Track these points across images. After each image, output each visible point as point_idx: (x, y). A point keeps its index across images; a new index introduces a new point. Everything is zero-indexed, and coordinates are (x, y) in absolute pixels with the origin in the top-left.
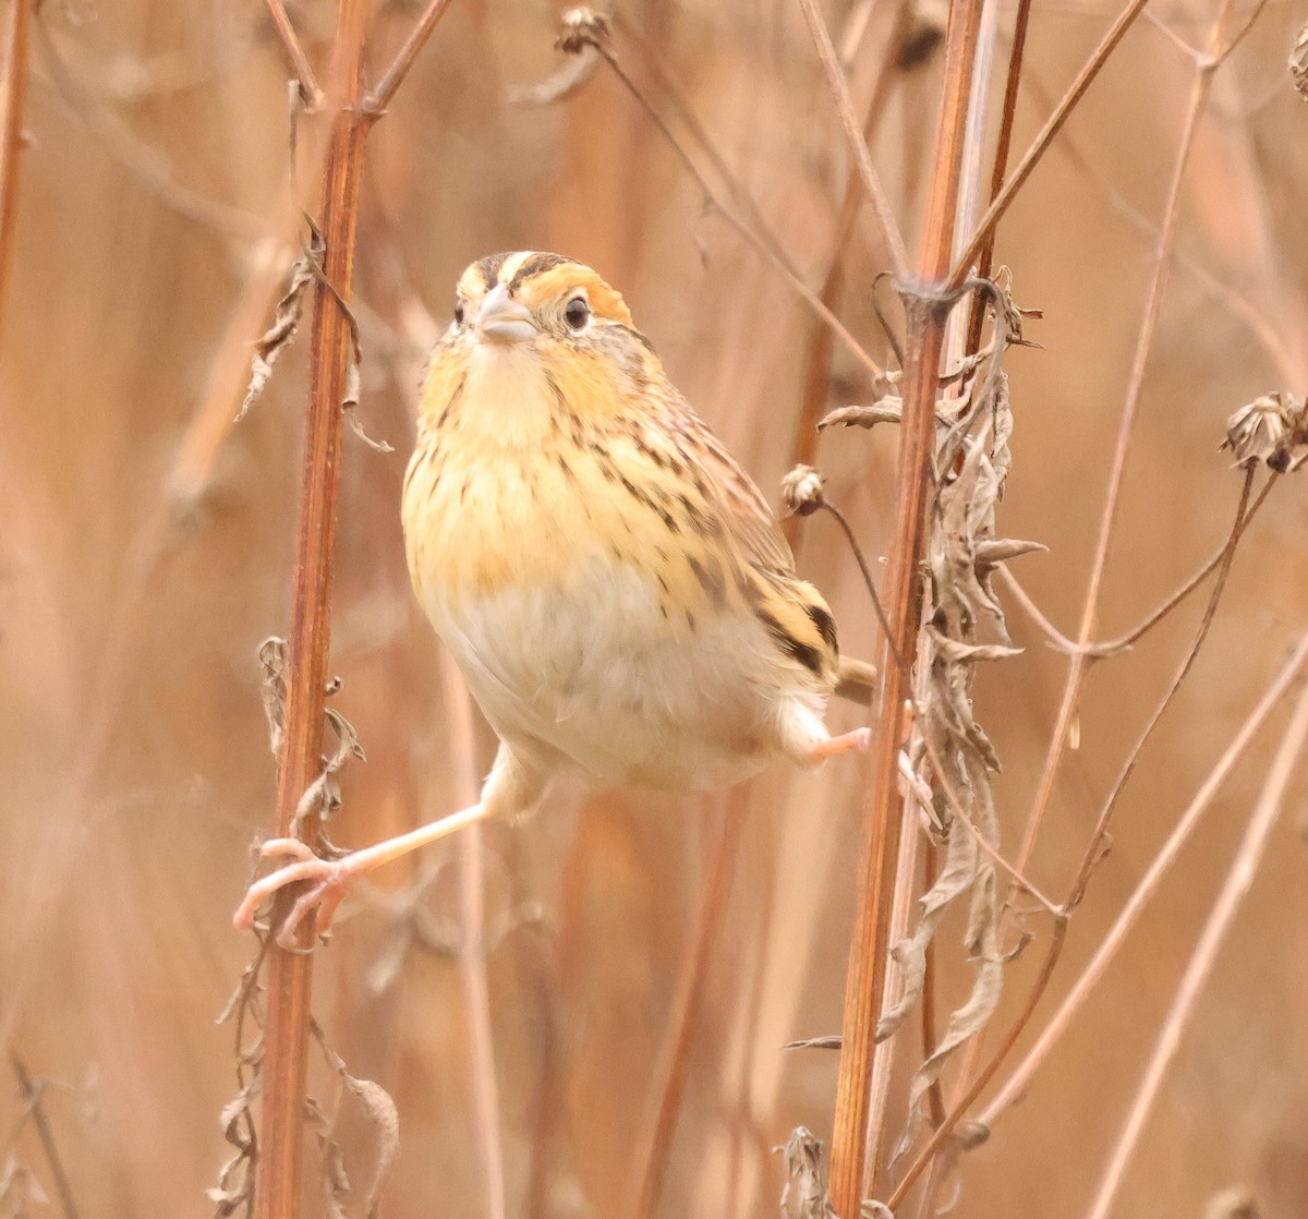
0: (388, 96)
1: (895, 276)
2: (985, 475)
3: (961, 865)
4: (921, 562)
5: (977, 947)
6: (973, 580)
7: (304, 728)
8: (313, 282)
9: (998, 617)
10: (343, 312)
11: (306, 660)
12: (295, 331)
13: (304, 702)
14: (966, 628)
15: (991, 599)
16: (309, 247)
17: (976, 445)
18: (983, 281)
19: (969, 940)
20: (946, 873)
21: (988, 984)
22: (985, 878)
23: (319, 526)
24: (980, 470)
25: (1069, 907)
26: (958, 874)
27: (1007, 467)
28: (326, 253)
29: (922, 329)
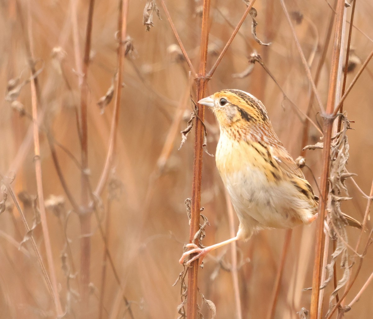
0: (212, 74)
1: (321, 113)
2: (343, 158)
3: (340, 247)
4: (329, 178)
5: (344, 265)
6: (340, 182)
7: (195, 219)
8: (195, 117)
9: (346, 191)
10: (202, 124)
11: (195, 204)
12: (192, 129)
13: (195, 213)
14: (339, 193)
15: (344, 186)
16: (194, 109)
17: (340, 151)
18: (341, 114)
19: (342, 264)
20: (337, 249)
21: (346, 274)
22: (345, 250)
23: (198, 173)
24: (341, 157)
25: (363, 255)
26: (340, 249)
27: (348, 157)
28: (198, 110)
29: (328, 125)
